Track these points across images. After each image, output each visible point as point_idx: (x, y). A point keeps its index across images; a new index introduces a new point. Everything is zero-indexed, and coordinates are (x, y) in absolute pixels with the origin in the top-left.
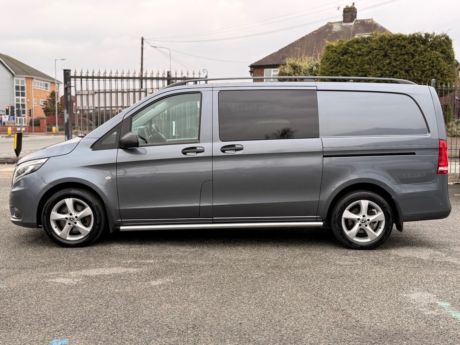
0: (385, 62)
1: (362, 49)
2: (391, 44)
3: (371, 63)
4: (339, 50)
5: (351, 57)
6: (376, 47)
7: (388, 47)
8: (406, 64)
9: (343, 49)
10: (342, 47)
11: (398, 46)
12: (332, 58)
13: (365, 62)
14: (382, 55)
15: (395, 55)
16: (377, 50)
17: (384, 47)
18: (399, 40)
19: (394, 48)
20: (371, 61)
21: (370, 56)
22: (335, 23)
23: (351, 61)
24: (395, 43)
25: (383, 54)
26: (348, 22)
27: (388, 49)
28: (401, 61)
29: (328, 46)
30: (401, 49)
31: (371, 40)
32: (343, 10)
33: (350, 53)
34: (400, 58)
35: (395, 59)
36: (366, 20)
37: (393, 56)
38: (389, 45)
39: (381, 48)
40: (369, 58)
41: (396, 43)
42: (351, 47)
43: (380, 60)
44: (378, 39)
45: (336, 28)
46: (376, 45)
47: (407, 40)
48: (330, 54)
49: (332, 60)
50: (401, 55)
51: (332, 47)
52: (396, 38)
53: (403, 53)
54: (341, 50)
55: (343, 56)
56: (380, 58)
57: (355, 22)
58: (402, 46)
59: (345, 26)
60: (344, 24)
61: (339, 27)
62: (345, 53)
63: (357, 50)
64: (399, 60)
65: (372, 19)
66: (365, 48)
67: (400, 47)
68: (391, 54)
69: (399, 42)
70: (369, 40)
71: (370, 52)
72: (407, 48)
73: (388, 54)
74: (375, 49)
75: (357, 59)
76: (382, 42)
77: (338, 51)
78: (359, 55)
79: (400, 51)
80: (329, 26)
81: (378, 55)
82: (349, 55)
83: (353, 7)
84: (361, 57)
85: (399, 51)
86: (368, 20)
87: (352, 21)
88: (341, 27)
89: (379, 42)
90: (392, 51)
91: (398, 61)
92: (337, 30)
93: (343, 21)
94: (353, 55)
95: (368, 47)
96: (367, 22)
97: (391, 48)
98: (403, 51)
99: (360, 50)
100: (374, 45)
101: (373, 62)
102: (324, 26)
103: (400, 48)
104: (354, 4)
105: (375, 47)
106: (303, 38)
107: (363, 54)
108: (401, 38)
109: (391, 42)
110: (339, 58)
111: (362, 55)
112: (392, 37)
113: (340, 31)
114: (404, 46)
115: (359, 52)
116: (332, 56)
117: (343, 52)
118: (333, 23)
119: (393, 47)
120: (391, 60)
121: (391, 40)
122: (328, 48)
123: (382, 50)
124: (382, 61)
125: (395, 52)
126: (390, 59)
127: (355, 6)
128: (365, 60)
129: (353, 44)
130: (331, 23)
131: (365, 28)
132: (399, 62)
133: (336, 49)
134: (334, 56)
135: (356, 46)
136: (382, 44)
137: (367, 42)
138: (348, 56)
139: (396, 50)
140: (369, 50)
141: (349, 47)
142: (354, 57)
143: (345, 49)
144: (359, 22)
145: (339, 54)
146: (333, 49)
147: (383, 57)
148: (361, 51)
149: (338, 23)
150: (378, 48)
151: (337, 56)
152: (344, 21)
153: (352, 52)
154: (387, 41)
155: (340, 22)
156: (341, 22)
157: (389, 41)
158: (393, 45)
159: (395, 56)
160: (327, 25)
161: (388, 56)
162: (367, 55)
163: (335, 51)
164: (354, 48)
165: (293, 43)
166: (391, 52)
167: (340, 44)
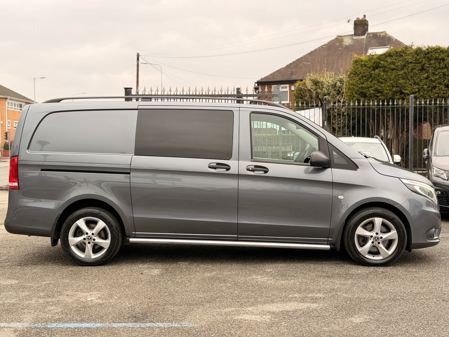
0: (423, 76)
1: (395, 63)
2: (428, 58)
3: (407, 77)
4: (370, 64)
5: (384, 71)
6: (412, 61)
7: (425, 60)
8: (445, 78)
9: (374, 63)
10: (373, 61)
11: (436, 59)
12: (362, 73)
13: (399, 76)
14: (419, 69)
15: (433, 68)
16: (413, 63)
17: (421, 60)
18: (437, 53)
19: (432, 62)
20: (407, 76)
21: (406, 71)
22: (345, 36)
23: (383, 75)
24: (432, 56)
25: (420, 67)
26: (359, 36)
27: (425, 63)
28: (440, 75)
29: (356, 60)
30: (440, 63)
31: (405, 53)
32: (353, 22)
33: (382, 67)
34: (439, 72)
35: (433, 73)
36: (379, 33)
37: (431, 70)
38: (426, 58)
39: (417, 62)
40: (404, 72)
41: (434, 56)
42: (383, 61)
43: (417, 74)
44: (413, 52)
45: (347, 42)
46: (411, 58)
47: (446, 53)
48: (359, 69)
49: (361, 75)
50: (440, 68)
51: (362, 61)
52: (434, 51)
53: (442, 66)
54: (372, 64)
55: (374, 70)
56: (417, 72)
57: (367, 35)
58: (441, 59)
59: (356, 39)
60: (355, 38)
61: (350, 41)
62: (377, 67)
63: (390, 63)
64: (438, 73)
65: (385, 32)
66: (399, 62)
67: (438, 60)
68: (429, 67)
69: (437, 56)
70: (403, 53)
71: (405, 66)
72: (447, 61)
73: (425, 67)
74: (411, 63)
75: (390, 73)
76: (418, 55)
77: (369, 66)
78: (393, 70)
79: (439, 64)
80: (339, 40)
81: (414, 69)
82: (382, 69)
83: (364, 19)
84: (395, 71)
85: (437, 65)
86: (381, 33)
87: (364, 34)
88: (352, 40)
89: (416, 56)
90: (429, 64)
91: (436, 75)
92: (348, 44)
93: (354, 35)
94: (386, 70)
95: (403, 60)
96: (380, 35)
97: (429, 61)
98: (441, 65)
99: (393, 64)
100: (409, 58)
101: (409, 76)
102: (334, 40)
103: (438, 62)
104: (365, 16)
105: (410, 61)
106: (312, 52)
107: (397, 68)
108: (439, 51)
109: (429, 55)
110: (369, 72)
111: (395, 69)
112: (430, 50)
113: (351, 45)
114: (443, 60)
115: (392, 66)
116: (362, 70)
117: (374, 66)
118: (343, 36)
119: (431, 60)
120: (429, 74)
121: (428, 53)
122: (356, 62)
123: (418, 63)
124: (420, 76)
125: (433, 65)
126: (427, 73)
127: (367, 19)
128: (400, 74)
129: (386, 58)
130: (341, 36)
131: (378, 41)
132: (438, 76)
133: (366, 63)
134: (364, 70)
135: (389, 60)
136: (418, 57)
137: (401, 56)
138: (379, 70)
139: (434, 64)
140: (403, 63)
141: (381, 60)
142: (387, 72)
143: (377, 63)
144: (371, 35)
145: (370, 68)
146: (363, 63)
147: (419, 72)
148: (395, 65)
149: (349, 37)
150: (414, 62)
151: (367, 70)
152: (356, 34)
153: (384, 66)
154: (424, 54)
155: (350, 35)
156: (352, 35)
157: (426, 54)
158: (430, 58)
159: (433, 70)
160: (336, 39)
161: (424, 69)
162: (401, 70)
163: (365, 65)
164: (387, 61)
165: (302, 58)
166: (428, 66)
167: (371, 58)
